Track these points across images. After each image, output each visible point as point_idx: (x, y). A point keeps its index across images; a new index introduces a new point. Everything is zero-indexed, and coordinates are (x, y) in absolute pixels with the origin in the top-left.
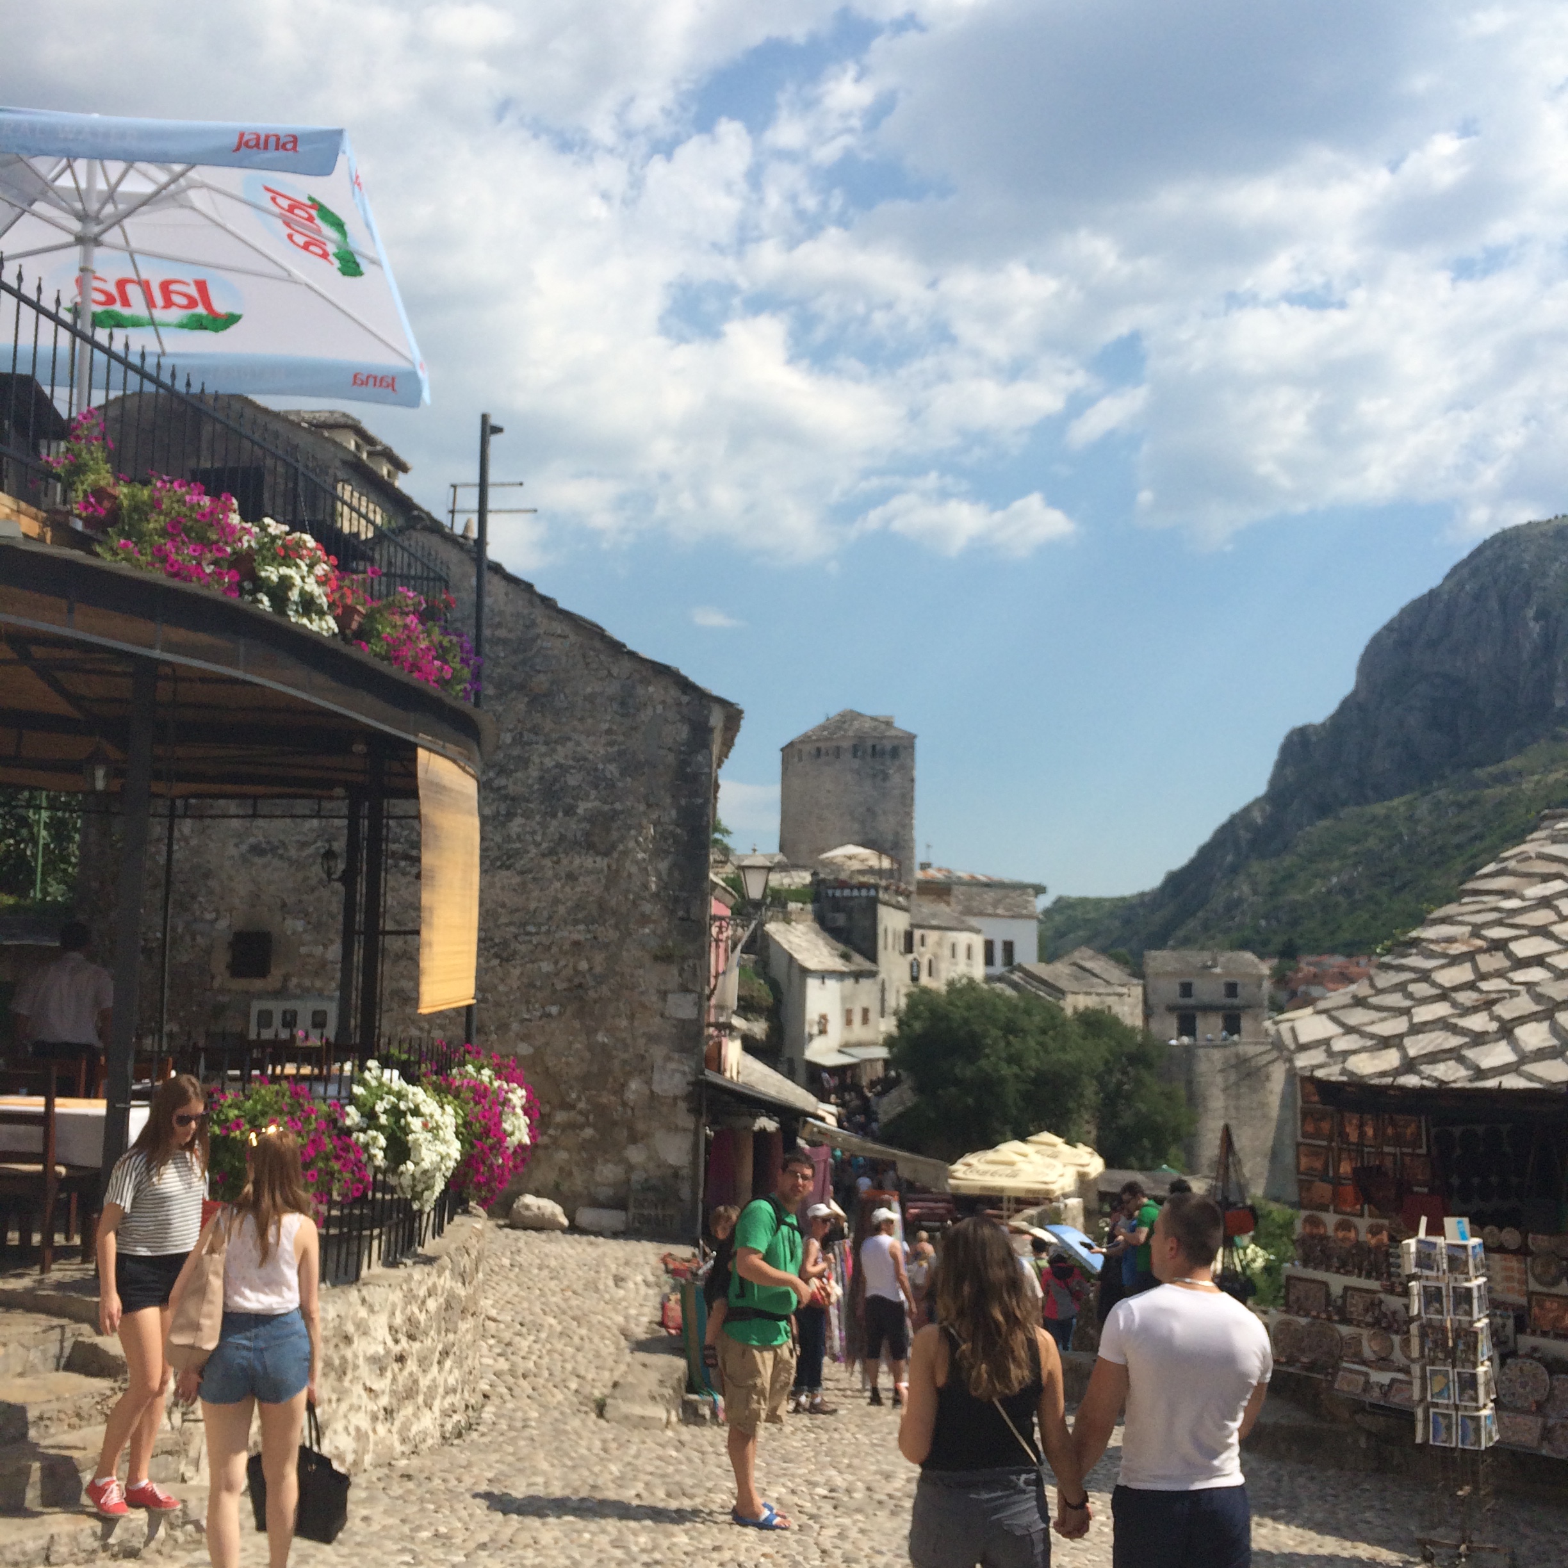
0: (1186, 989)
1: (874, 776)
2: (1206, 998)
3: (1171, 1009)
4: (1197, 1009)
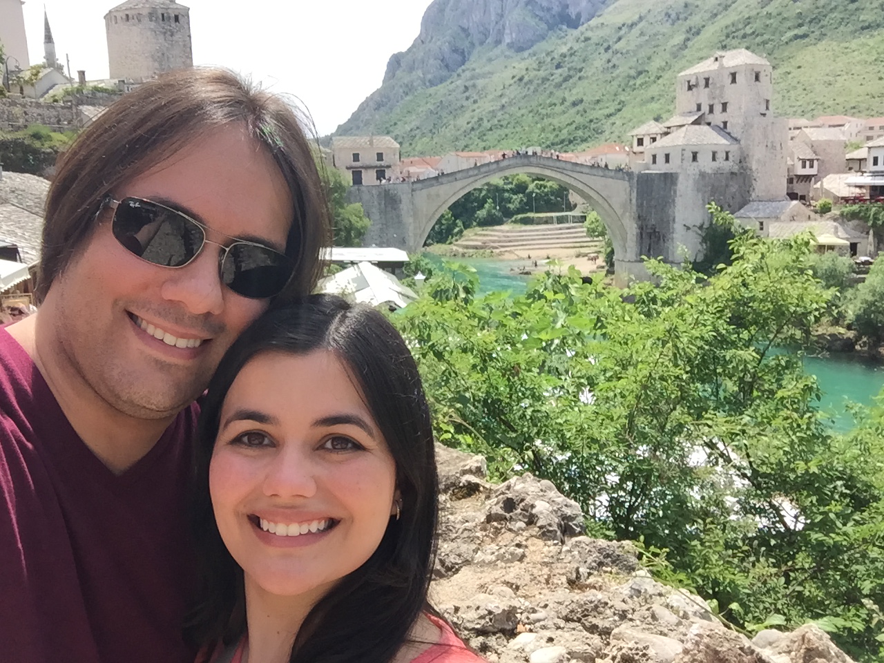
0: (356, 157)
1: (165, 33)
2: (367, 162)
3: (348, 168)
4: (362, 168)
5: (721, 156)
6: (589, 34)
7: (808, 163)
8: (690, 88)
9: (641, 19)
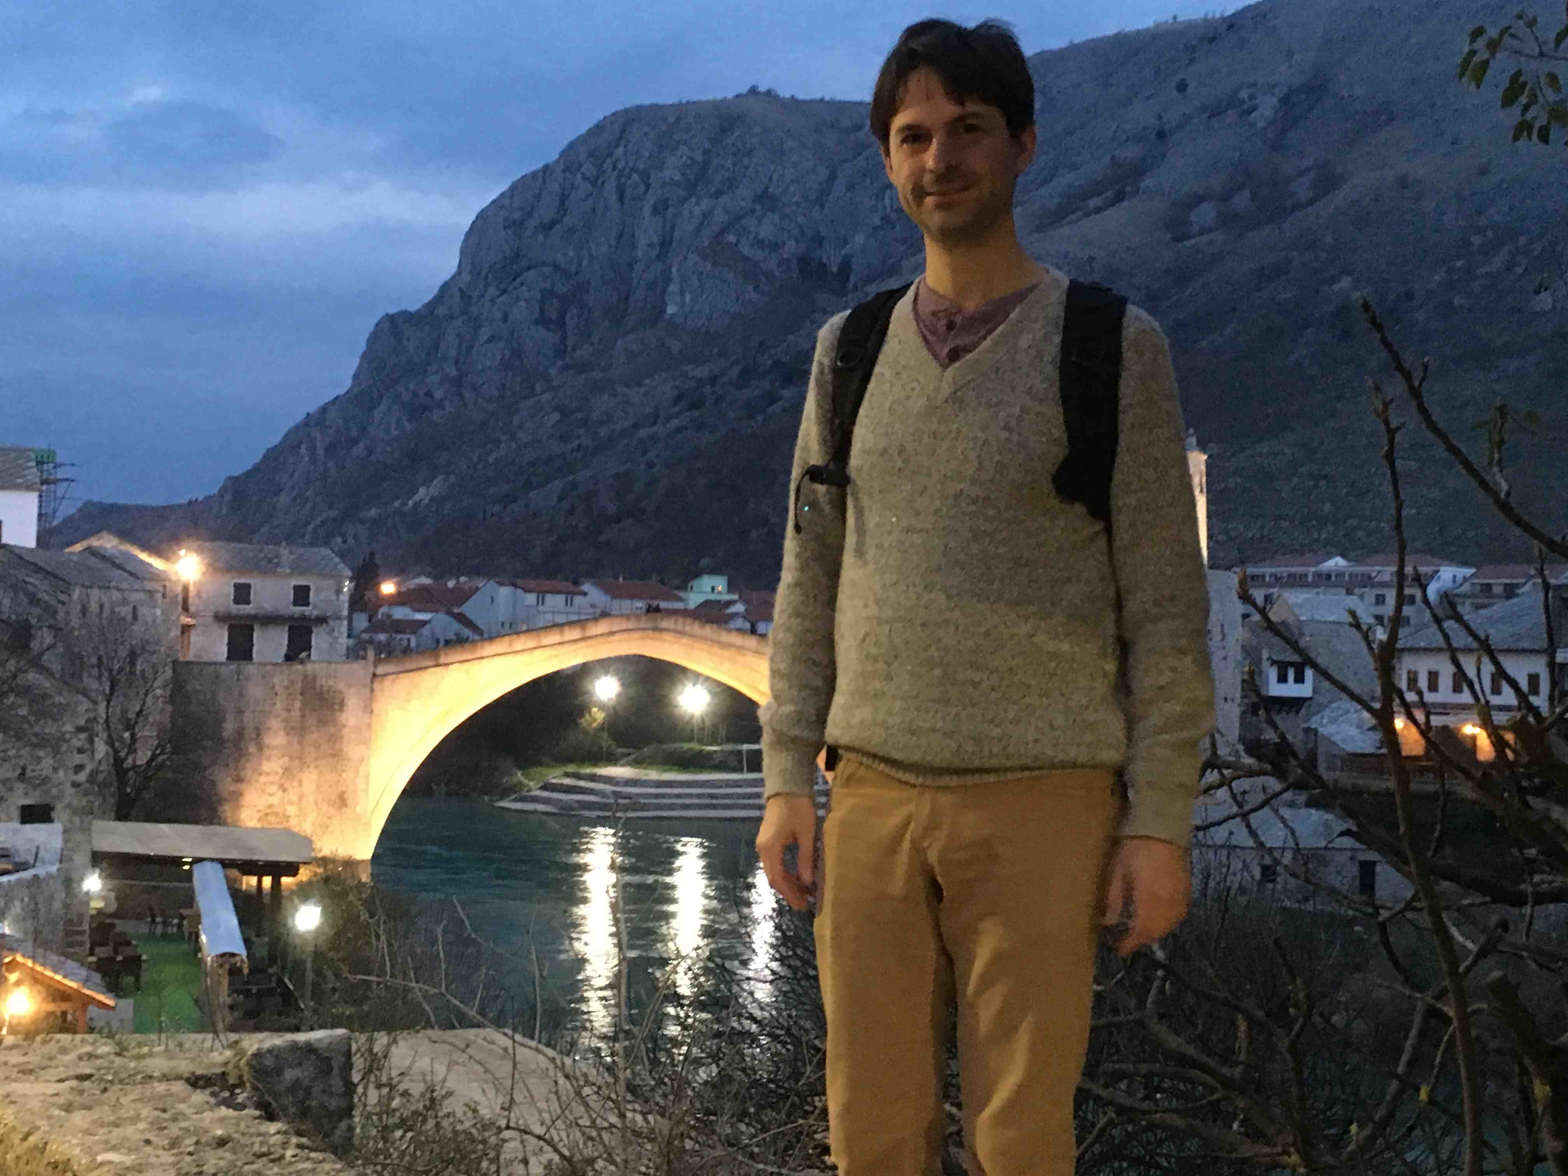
0: (243, 594)
2: (268, 606)
3: (218, 618)
4: (255, 618)
7: (1291, 671)
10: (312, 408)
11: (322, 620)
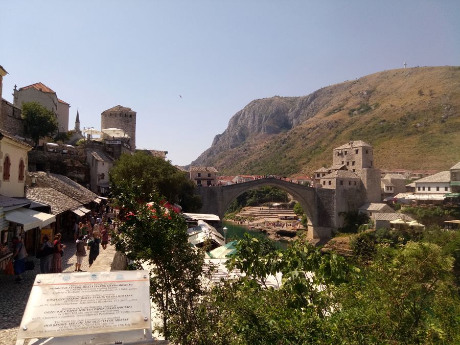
0: (199, 175)
1: (125, 122)
2: (204, 177)
3: (195, 179)
4: (201, 179)
5: (353, 183)
6: (296, 131)
7: (389, 188)
8: (339, 155)
9: (317, 126)
10: (205, 150)
11: (213, 179)
